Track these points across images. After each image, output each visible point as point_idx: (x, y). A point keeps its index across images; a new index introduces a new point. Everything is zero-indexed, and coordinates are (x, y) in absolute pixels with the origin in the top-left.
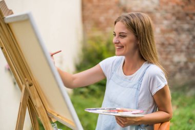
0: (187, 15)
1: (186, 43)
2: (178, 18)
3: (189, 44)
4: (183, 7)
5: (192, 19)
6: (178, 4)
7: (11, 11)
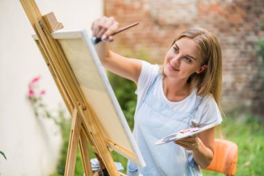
0: (232, 25)
1: (233, 59)
2: (222, 30)
3: (236, 61)
4: (227, 17)
5: (238, 30)
6: (221, 14)
7: (60, 24)
